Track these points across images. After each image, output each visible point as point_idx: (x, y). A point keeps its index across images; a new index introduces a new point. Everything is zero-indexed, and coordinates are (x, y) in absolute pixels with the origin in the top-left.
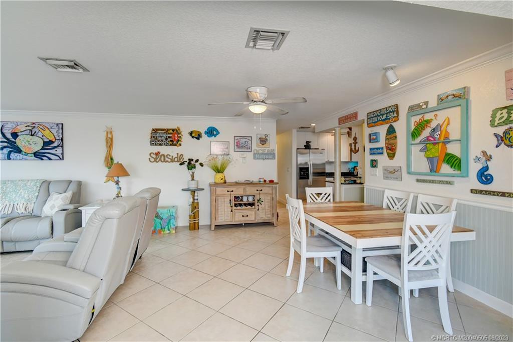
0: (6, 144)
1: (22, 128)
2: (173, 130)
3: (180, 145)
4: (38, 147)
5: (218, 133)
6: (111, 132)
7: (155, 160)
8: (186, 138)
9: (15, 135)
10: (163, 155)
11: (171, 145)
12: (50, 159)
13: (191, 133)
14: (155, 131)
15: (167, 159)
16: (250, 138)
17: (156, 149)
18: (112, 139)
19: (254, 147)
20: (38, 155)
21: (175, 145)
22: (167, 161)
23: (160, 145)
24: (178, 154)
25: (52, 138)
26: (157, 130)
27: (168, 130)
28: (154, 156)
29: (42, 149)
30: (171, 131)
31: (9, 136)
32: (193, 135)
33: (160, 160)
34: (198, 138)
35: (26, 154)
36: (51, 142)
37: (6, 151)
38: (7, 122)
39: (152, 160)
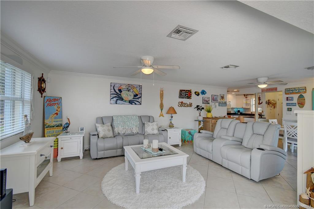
0: (115, 95)
1: (124, 87)
2: (189, 91)
3: (191, 98)
4: (131, 98)
5: (206, 93)
6: (163, 91)
7: (181, 106)
8: (193, 95)
9: (120, 91)
10: (184, 103)
11: (187, 98)
12: (136, 104)
14: (181, 91)
15: (186, 105)
16: (217, 96)
17: (181, 100)
18: (163, 94)
19: (219, 101)
20: (131, 102)
21: (189, 98)
22: (186, 107)
23: (183, 98)
24: (190, 103)
25: (137, 93)
27: (187, 91)
28: (180, 104)
29: (133, 98)
31: (117, 91)
32: (196, 94)
33: (183, 106)
34: (198, 95)
35: (125, 101)
36: (137, 95)
37: (115, 99)
38: (116, 84)
39: (179, 105)
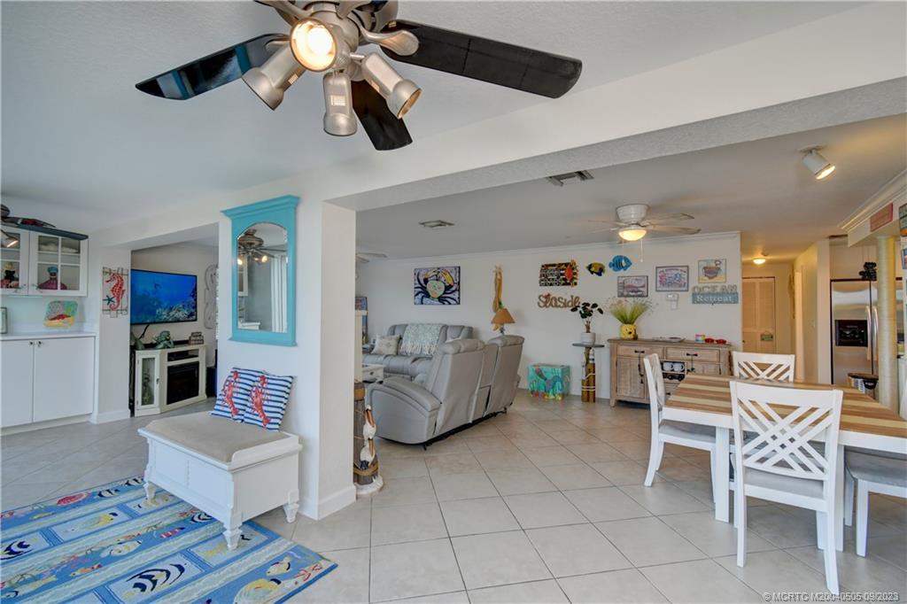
0: (420, 290)
1: (431, 274)
2: (566, 265)
3: (576, 284)
4: (440, 293)
5: (629, 263)
6: (500, 273)
7: (545, 306)
8: (583, 274)
9: (426, 281)
10: (555, 298)
11: (564, 285)
12: (450, 304)
13: (590, 267)
14: (545, 267)
15: (559, 303)
16: (685, 269)
17: (546, 290)
18: (500, 281)
19: (694, 282)
20: (442, 300)
21: (569, 284)
22: (559, 306)
23: (551, 285)
24: (572, 297)
25: (451, 282)
26: (547, 266)
27: (560, 265)
28: (544, 300)
29: (445, 293)
30: (563, 267)
31: (422, 282)
32: (593, 269)
33: (551, 304)
34: (599, 274)
35: (433, 299)
36: (451, 286)
37: (420, 296)
38: (421, 269)
39: (542, 304)
